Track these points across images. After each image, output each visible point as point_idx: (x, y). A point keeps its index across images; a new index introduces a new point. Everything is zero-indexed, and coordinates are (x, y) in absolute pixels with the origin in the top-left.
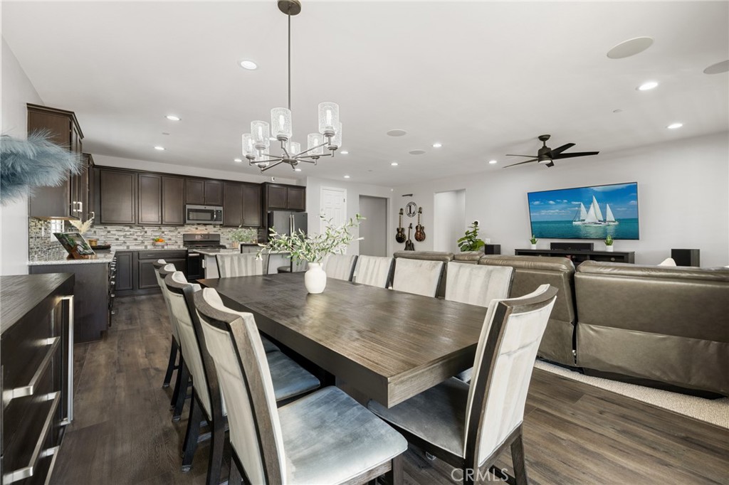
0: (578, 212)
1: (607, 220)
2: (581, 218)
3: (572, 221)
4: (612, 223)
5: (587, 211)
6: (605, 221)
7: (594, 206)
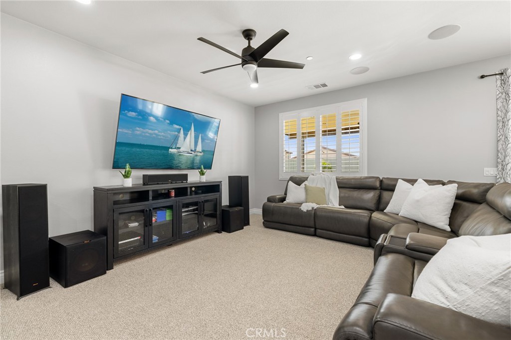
0: (176, 138)
1: (197, 150)
2: (177, 146)
3: (169, 148)
4: (199, 154)
5: (185, 138)
6: (195, 151)
7: (191, 134)
